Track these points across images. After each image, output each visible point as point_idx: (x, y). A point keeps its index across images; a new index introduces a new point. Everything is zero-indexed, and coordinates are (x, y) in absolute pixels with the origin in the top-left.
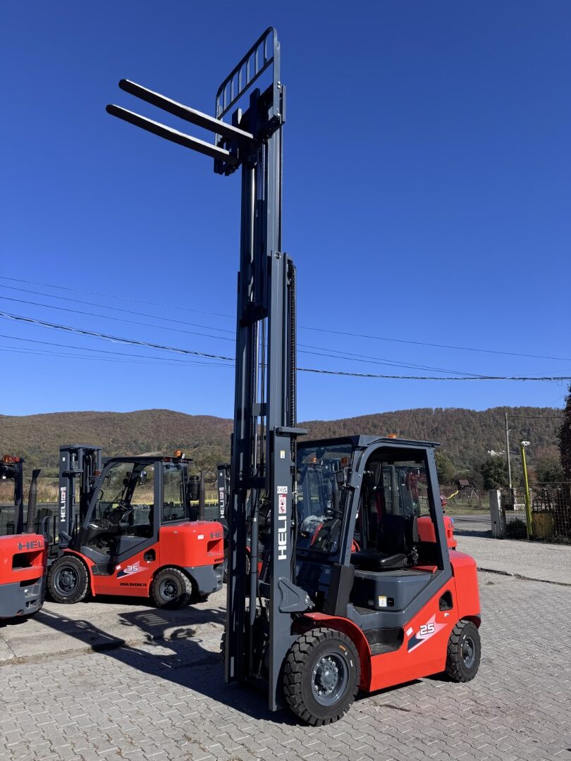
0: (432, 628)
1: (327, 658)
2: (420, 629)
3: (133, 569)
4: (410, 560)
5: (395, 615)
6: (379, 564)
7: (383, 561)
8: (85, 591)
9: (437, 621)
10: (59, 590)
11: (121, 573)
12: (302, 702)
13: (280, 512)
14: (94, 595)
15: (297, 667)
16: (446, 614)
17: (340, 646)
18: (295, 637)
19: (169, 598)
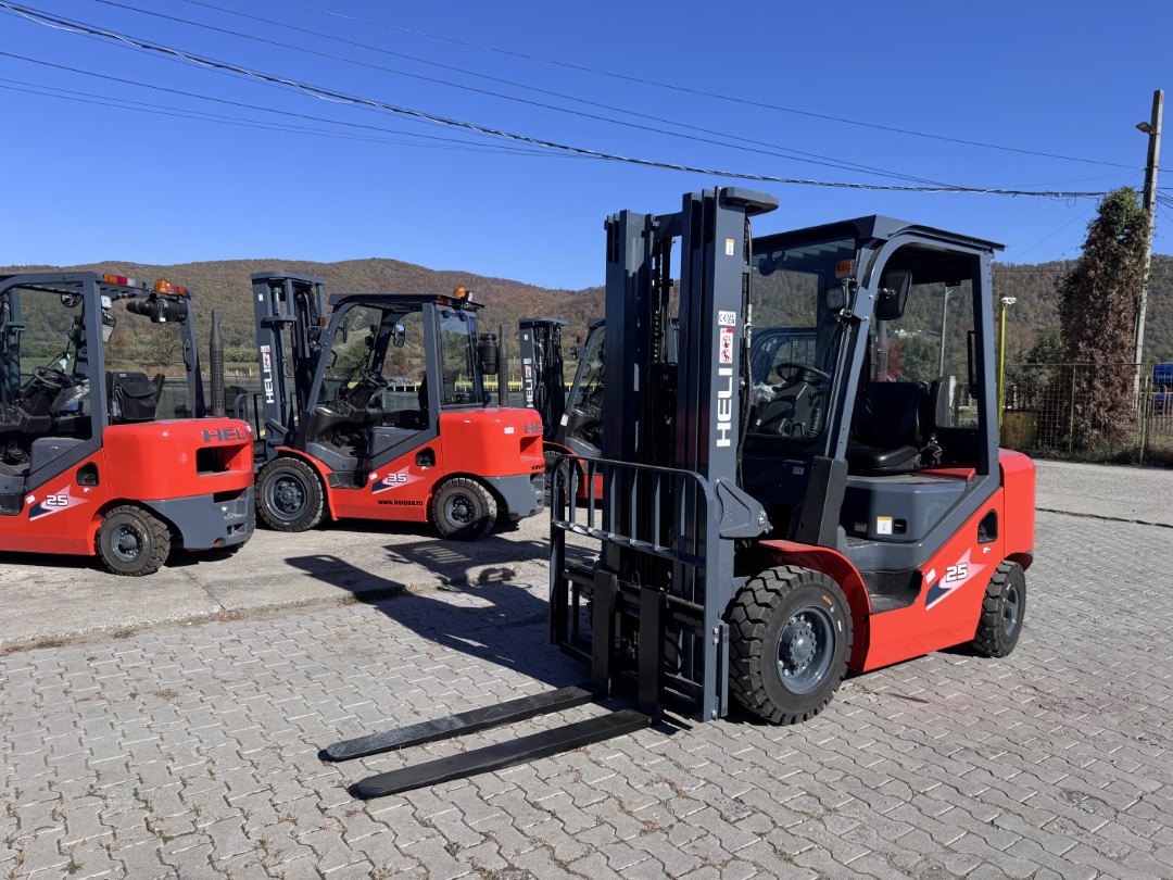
0: (964, 571)
1: (798, 616)
2: (947, 572)
3: (398, 479)
4: (927, 457)
5: (908, 548)
6: (875, 463)
7: (883, 458)
8: (320, 513)
9: (973, 560)
10: (276, 511)
11: (378, 485)
12: (762, 687)
13: (722, 360)
14: (335, 519)
15: (756, 630)
16: (986, 550)
17: (824, 598)
18: (742, 581)
19: (460, 523)
